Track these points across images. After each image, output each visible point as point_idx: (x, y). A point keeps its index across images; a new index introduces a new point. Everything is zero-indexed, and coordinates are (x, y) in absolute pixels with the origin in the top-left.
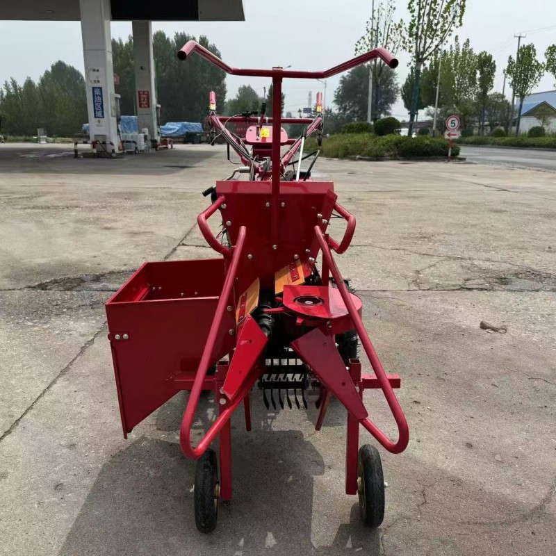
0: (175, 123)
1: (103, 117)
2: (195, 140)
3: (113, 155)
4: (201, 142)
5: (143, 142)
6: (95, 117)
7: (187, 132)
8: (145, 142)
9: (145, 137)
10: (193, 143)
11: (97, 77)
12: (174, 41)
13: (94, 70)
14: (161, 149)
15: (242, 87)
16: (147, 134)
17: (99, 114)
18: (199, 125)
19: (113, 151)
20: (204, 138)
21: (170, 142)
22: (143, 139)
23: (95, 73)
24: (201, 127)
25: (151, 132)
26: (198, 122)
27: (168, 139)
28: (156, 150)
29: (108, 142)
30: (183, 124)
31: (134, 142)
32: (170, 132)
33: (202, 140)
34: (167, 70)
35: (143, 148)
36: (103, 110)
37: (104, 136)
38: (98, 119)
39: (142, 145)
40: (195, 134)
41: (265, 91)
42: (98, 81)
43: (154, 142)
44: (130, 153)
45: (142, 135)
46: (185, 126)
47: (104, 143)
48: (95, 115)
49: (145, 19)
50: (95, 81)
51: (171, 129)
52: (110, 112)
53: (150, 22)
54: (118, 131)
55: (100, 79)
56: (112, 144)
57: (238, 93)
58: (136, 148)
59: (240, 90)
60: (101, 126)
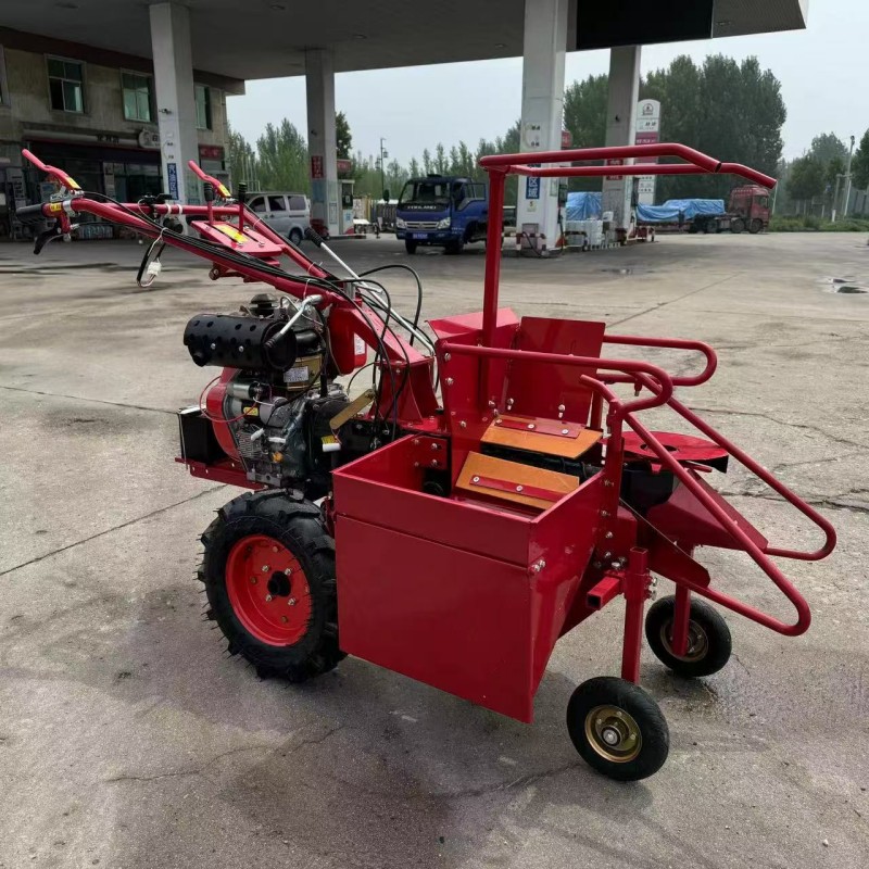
0: (680, 201)
1: (538, 198)
2: (710, 227)
3: (543, 253)
4: (719, 231)
5: (599, 234)
6: (527, 197)
7: (697, 215)
8: (604, 232)
9: (606, 226)
10: (706, 232)
11: (537, 138)
12: (702, 69)
13: (534, 128)
14: (631, 243)
15: (819, 136)
16: (610, 219)
17: (533, 192)
18: (720, 203)
19: (544, 247)
20: (726, 224)
21: (650, 232)
22: (601, 229)
23: (535, 131)
24: (723, 206)
25: (619, 216)
26: (717, 198)
27: (649, 227)
28: (622, 244)
29: (538, 235)
30: (692, 203)
31: (584, 233)
32: (668, 215)
33: (722, 226)
34: (686, 118)
35: (599, 242)
36: (538, 187)
37: (536, 226)
38: (529, 200)
39: (597, 237)
40: (712, 217)
41: (853, 143)
42: (537, 144)
43: (621, 232)
44: (574, 250)
45: (600, 223)
46: (696, 206)
47: (533, 235)
48: (527, 193)
49: (630, 44)
50: (533, 144)
51: (672, 211)
52: (548, 190)
53: (638, 46)
54: (560, 217)
55: (540, 141)
56: (543, 237)
57: (811, 147)
58: (586, 242)
59: (815, 142)
60: (534, 210)
